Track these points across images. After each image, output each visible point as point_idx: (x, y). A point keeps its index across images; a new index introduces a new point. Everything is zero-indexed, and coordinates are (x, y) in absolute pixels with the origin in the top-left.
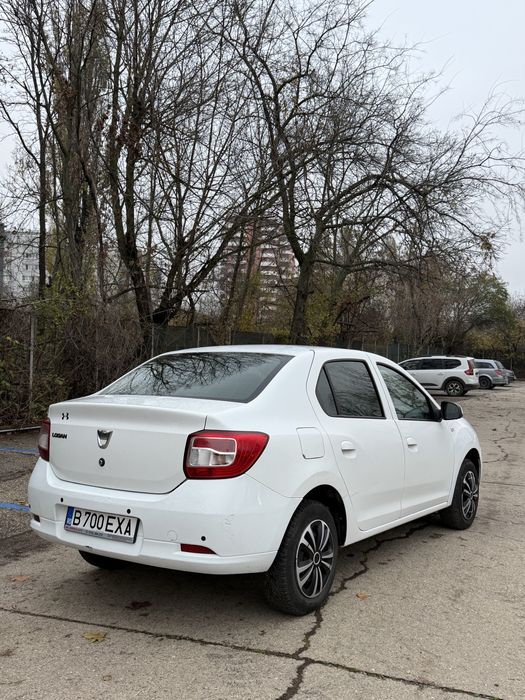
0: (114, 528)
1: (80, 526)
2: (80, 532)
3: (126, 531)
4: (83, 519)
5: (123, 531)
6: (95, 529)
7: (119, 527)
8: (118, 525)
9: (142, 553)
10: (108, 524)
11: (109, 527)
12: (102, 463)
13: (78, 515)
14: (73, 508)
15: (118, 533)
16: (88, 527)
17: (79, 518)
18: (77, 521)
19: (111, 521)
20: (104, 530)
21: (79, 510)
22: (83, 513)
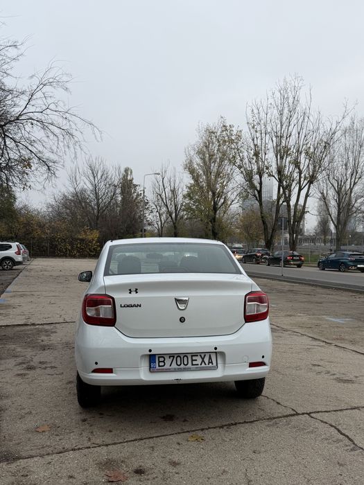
0: (198, 362)
1: (167, 366)
2: (168, 370)
3: (209, 363)
4: (168, 361)
5: (207, 363)
6: (182, 366)
7: (203, 361)
8: (201, 360)
9: (225, 374)
10: (192, 360)
11: (194, 363)
12: (182, 320)
13: (161, 359)
14: (155, 355)
15: (203, 364)
16: (174, 366)
17: (164, 362)
18: (162, 364)
19: (194, 358)
20: (190, 365)
21: (162, 356)
22: (167, 358)
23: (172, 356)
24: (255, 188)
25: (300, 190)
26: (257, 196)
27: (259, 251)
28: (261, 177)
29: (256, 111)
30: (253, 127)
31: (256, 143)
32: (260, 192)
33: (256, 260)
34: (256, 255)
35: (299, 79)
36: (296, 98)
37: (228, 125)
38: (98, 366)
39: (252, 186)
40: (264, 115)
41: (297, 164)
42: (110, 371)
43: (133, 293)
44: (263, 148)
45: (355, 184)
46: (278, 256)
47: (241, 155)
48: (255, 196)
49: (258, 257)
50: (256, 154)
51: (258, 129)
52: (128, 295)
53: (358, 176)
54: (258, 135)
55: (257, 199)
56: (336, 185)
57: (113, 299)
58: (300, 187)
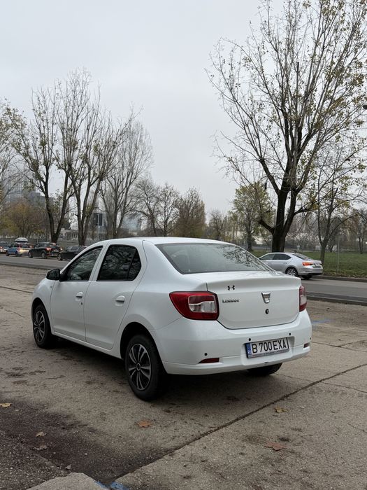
0: (277, 347)
1: (259, 352)
2: (260, 356)
4: (259, 348)
5: (283, 346)
6: (269, 351)
7: (280, 345)
9: (294, 355)
11: (276, 347)
12: (267, 312)
13: (254, 347)
14: (249, 344)
15: (281, 348)
16: (263, 351)
17: (256, 348)
18: (255, 351)
19: (275, 344)
20: (273, 350)
21: (254, 344)
22: (258, 344)
23: (261, 343)
24: (41, 179)
25: (89, 185)
26: (44, 187)
27: (48, 246)
28: (47, 169)
29: (41, 99)
30: (40, 115)
31: (42, 132)
32: (46, 184)
33: (46, 255)
34: (46, 250)
35: (87, 74)
36: (84, 92)
37: (11, 107)
38: (208, 357)
39: (38, 177)
40: (51, 104)
41: (86, 159)
42: (216, 360)
43: (231, 289)
44: (50, 139)
45: (130, 183)
46: (73, 251)
47: (26, 142)
48: (41, 187)
49: (48, 251)
50: (43, 144)
51: (45, 118)
52: (228, 292)
53: (134, 176)
54: (45, 124)
55: (43, 191)
56: (113, 183)
57: (216, 295)
58: (89, 183)
